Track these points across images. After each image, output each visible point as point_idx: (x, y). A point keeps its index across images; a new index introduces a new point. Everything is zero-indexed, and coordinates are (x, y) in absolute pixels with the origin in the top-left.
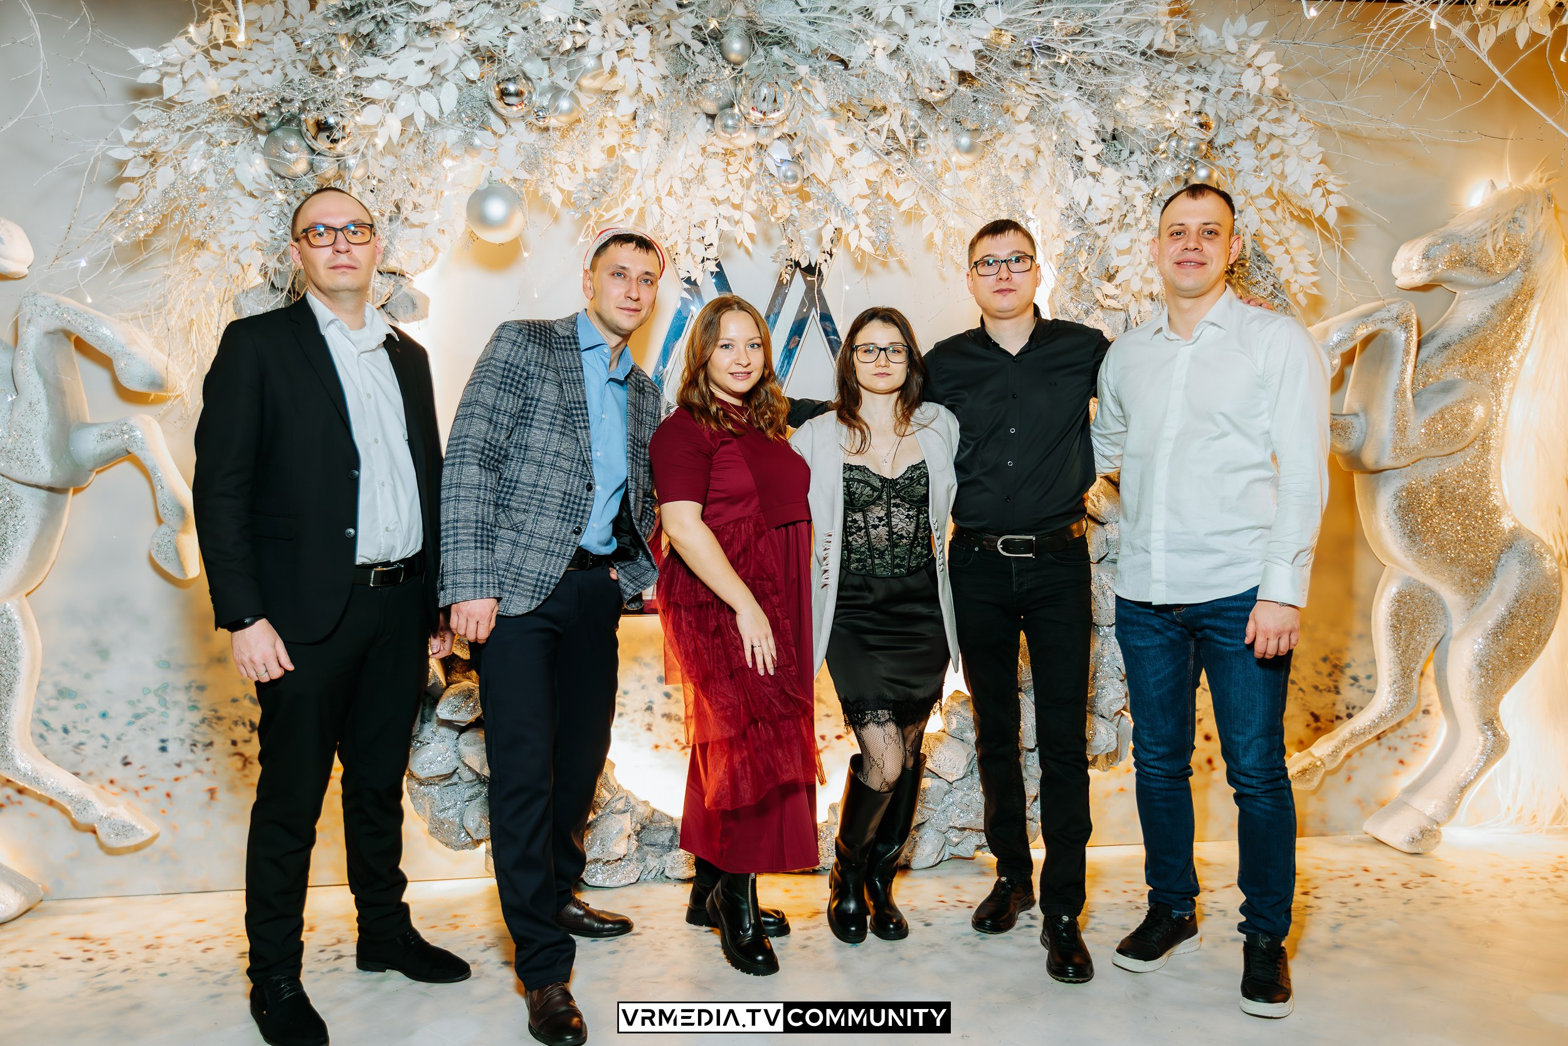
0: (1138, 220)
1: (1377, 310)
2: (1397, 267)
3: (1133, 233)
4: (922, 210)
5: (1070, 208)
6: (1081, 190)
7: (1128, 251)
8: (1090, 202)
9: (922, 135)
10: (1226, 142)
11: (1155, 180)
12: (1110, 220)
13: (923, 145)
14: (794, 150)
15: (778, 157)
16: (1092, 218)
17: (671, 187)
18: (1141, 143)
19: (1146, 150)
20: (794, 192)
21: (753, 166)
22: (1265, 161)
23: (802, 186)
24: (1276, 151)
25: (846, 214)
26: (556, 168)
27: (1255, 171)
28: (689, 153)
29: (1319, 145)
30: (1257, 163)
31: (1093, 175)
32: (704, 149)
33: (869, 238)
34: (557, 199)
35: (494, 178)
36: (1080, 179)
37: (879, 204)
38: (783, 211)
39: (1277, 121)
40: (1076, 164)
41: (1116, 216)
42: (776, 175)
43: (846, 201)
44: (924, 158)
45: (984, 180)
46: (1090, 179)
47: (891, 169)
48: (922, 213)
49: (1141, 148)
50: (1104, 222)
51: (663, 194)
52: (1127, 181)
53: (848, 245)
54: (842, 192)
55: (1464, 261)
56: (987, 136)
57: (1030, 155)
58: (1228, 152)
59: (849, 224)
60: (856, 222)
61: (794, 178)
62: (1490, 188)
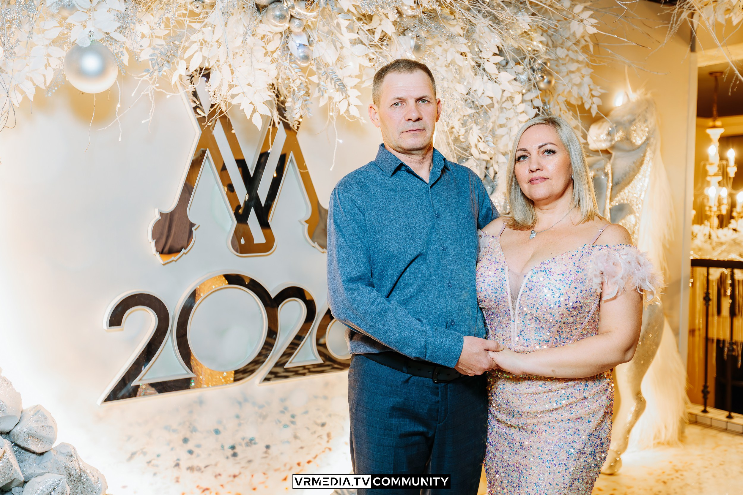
2: (590, 138)
14: (309, 38)
15: (298, 42)
25: (341, 86)
59: (343, 95)
60: (346, 94)
61: (306, 58)
62: (626, 97)
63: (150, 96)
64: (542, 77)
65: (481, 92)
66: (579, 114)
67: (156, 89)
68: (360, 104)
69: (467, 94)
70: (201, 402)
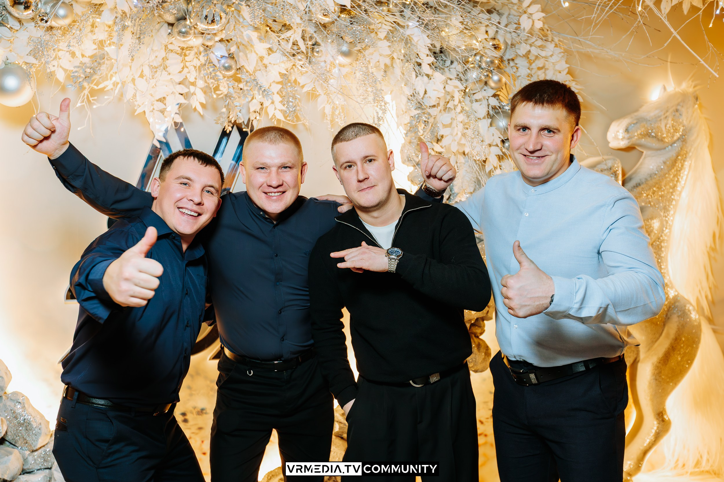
0: (455, 106)
1: (599, 163)
2: (610, 135)
3: (452, 114)
5: (413, 95)
6: (420, 84)
7: (450, 125)
8: (425, 92)
9: (316, 44)
10: (510, 58)
11: (466, 80)
12: (438, 104)
13: (317, 50)
14: (230, 50)
15: (219, 54)
16: (428, 102)
17: (142, 71)
18: (457, 57)
19: (461, 62)
20: (231, 77)
21: (202, 58)
22: (533, 71)
23: (236, 74)
24: (541, 66)
25: (265, 92)
26: (60, 54)
27: (528, 76)
28: (155, 48)
29: (567, 62)
30: (529, 71)
31: (428, 76)
32: (166, 46)
33: (281, 111)
34: (61, 76)
35: (9, 61)
36: (420, 77)
37: (289, 86)
38: (224, 89)
39: (542, 47)
40: (417, 68)
41: (442, 103)
42: (218, 65)
43: (266, 85)
44: (319, 59)
45: (358, 74)
46: (425, 78)
47: (296, 64)
49: (457, 61)
50: (434, 106)
51: (136, 77)
52: (449, 81)
53: (267, 114)
54: (263, 80)
55: (648, 135)
56: (359, 47)
57: (388, 61)
58: (512, 64)
59: (268, 100)
60: (272, 99)
61: (229, 68)
62: (663, 90)
64: (487, 75)
65: (423, 92)
68: (284, 108)
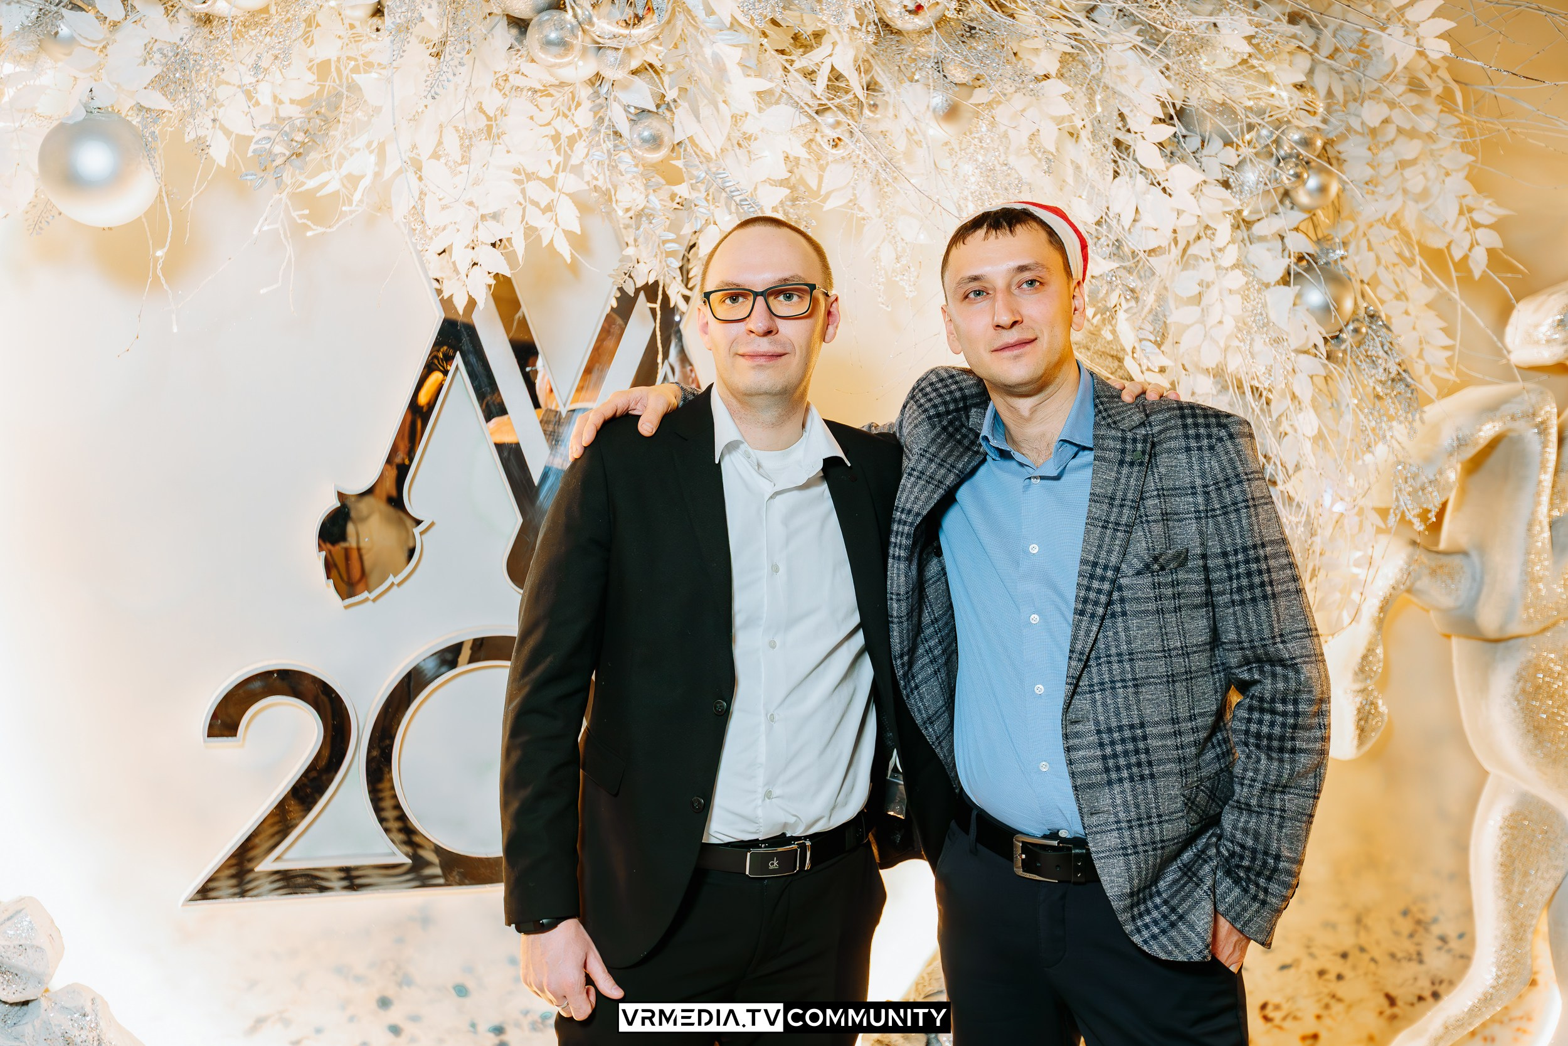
2: (1512, 335)
3: (1205, 271)
4: (861, 209)
6: (1124, 195)
8: (1137, 216)
9: (873, 85)
15: (632, 103)
16: (1140, 241)
17: (439, 142)
20: (656, 165)
21: (584, 117)
23: (669, 158)
25: (744, 207)
26: (221, 92)
31: (1147, 174)
32: (503, 80)
35: (97, 103)
36: (1124, 178)
42: (626, 134)
43: (745, 189)
46: (1142, 179)
48: (861, 215)
50: (1154, 251)
51: (424, 157)
54: (740, 176)
56: (984, 95)
61: (655, 142)
63: (282, 232)
64: (1298, 176)
65: (1132, 215)
66: (1454, 274)
67: (297, 218)
69: (1098, 223)
70: (425, 920)
